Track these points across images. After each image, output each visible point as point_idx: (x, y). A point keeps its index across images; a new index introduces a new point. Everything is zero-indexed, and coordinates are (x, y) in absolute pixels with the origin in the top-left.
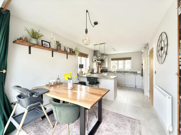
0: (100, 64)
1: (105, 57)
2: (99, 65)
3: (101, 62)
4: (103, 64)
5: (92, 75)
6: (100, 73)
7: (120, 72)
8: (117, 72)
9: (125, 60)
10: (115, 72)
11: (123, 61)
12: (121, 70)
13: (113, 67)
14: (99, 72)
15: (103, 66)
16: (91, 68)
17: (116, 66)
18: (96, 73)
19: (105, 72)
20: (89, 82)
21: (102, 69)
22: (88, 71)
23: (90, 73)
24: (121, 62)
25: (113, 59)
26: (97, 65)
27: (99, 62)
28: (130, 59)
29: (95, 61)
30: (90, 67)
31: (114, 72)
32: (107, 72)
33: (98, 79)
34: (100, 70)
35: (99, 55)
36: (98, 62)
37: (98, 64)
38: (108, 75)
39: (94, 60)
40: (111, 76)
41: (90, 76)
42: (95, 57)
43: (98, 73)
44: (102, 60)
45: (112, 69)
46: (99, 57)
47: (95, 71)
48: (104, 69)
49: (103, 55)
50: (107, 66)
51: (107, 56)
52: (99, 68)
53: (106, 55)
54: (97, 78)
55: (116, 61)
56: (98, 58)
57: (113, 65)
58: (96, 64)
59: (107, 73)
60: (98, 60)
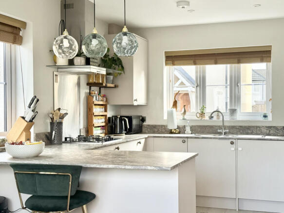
0: (100, 86)
1: (125, 40)
2: (95, 90)
3: (103, 71)
4: (119, 82)
5: (48, 151)
6: (98, 139)
7: (212, 130)
8: (194, 129)
9: (239, 62)
10: (188, 129)
11: (229, 66)
12: (216, 121)
13: (175, 104)
14: (97, 132)
15: (119, 98)
16: (44, 108)
17: (193, 98)
18: (75, 136)
19: (129, 131)
20: (26, 197)
21: (110, 114)
22: (27, 129)
23: (38, 137)
24: (216, 73)
25: (172, 58)
26: (85, 90)
27: (93, 69)
28: (263, 54)
29: (71, 62)
30: (35, 100)
31: (181, 130)
32: (139, 131)
33: (84, 177)
34: (99, 122)
35: (90, 29)
36: (88, 75)
37: (90, 85)
38: (145, 148)
39: (62, 61)
40: (165, 155)
41: (37, 156)
42: (66, 43)
43: (86, 137)
44: (112, 62)
45: (170, 115)
46: (95, 42)
47: (72, 128)
48: (125, 113)
49: (114, 28)
50: (139, 96)
51: (139, 39)
52: (97, 110)
53: (134, 30)
54: (77, 170)
55: (191, 70)
56: (88, 45)
57: (176, 90)
58: (79, 84)
59: (141, 137)
60: (88, 62)
